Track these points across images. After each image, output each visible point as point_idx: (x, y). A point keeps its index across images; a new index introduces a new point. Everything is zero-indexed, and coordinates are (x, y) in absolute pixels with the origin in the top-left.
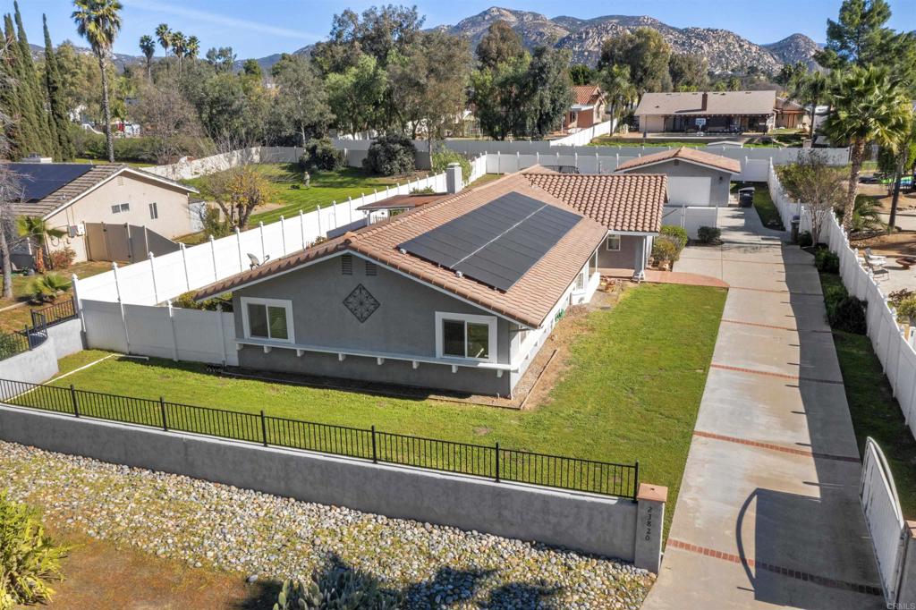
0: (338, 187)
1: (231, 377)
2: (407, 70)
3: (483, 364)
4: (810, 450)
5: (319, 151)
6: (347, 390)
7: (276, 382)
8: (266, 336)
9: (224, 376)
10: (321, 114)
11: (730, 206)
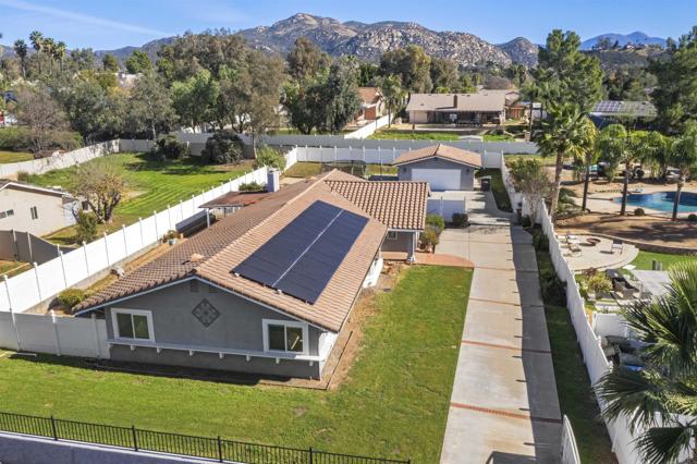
0: (182, 175)
1: (104, 370)
2: (236, 84)
3: (299, 357)
4: (528, 414)
5: (167, 144)
6: (195, 379)
7: (140, 374)
8: (132, 337)
9: (99, 369)
10: (168, 115)
11: (475, 189)
